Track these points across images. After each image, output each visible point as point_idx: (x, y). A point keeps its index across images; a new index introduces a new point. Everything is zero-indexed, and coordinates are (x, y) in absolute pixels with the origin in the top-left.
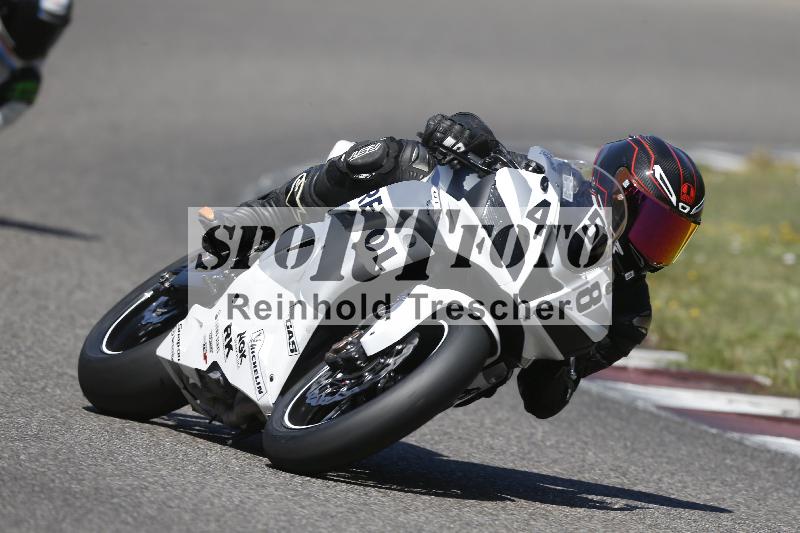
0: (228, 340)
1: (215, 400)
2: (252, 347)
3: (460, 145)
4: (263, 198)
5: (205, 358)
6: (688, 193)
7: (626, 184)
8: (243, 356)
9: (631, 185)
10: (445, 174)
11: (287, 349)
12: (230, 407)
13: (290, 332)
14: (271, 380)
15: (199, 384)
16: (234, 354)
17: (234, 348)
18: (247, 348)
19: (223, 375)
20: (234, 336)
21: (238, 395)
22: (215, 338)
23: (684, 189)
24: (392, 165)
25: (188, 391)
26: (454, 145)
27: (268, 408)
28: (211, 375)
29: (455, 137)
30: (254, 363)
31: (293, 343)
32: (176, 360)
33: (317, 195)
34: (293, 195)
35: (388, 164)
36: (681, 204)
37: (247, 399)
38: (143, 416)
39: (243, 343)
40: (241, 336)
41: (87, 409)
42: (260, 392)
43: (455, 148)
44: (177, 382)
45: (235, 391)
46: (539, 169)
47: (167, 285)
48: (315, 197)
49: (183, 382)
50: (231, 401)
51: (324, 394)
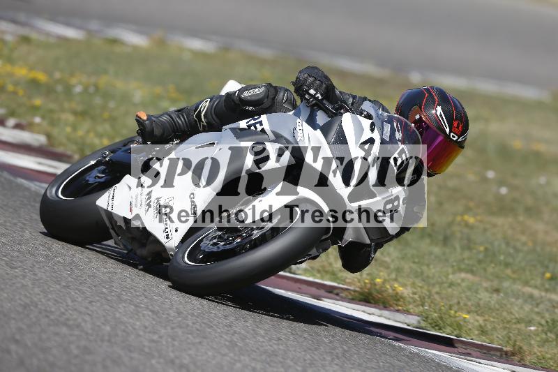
1: (133, 239)
4: (179, 111)
6: (458, 127)
7: (417, 117)
9: (421, 118)
10: (305, 113)
12: (143, 245)
14: (176, 231)
15: (124, 228)
21: (151, 238)
23: (455, 124)
24: (270, 104)
25: (115, 231)
26: (315, 95)
27: (172, 249)
28: (134, 222)
29: (315, 90)
32: (110, 209)
33: (216, 115)
34: (200, 113)
35: (267, 103)
36: (452, 134)
42: (167, 238)
44: (108, 223)
45: (149, 235)
46: (369, 117)
47: (107, 159)
48: (214, 116)
49: (112, 225)
50: (145, 241)
51: (211, 242)
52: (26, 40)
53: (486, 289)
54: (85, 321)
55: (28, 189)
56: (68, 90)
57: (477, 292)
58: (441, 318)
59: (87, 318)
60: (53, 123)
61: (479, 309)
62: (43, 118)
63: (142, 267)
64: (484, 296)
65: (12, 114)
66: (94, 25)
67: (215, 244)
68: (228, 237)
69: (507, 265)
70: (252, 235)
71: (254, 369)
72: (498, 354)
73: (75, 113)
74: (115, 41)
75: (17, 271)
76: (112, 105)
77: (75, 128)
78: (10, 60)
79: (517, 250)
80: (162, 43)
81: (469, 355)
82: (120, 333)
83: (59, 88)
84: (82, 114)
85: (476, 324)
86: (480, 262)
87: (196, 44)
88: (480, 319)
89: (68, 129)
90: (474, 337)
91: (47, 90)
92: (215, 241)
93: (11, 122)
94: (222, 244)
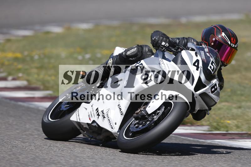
0: (98, 113)
1: (93, 132)
2: (107, 114)
3: (167, 44)
5: (90, 119)
6: (234, 41)
7: (214, 39)
8: (104, 117)
9: (216, 40)
11: (119, 114)
12: (99, 134)
13: (120, 109)
14: (116, 124)
15: (88, 128)
16: (101, 117)
17: (100, 115)
18: (105, 115)
19: (97, 124)
20: (100, 111)
21: (103, 130)
22: (92, 113)
25: (82, 130)
26: (165, 44)
27: (115, 133)
28: (93, 124)
29: (165, 42)
30: (109, 119)
31: (122, 112)
32: (78, 121)
37: (107, 131)
38: (66, 140)
39: (104, 113)
40: (102, 111)
41: (45, 138)
42: (112, 128)
43: (166, 45)
44: (78, 128)
45: (102, 128)
49: (81, 128)
50: (100, 132)
51: (135, 127)
52: (8, 40)
53: (235, 108)
54: (61, 160)
55: (23, 106)
56: (32, 58)
57: (231, 110)
58: (218, 125)
59: (62, 158)
60: (29, 74)
61: (234, 117)
62: (23, 73)
63: (101, 145)
64: (235, 111)
65: (10, 74)
66: (37, 27)
67: (137, 127)
68: (142, 122)
69: (242, 95)
70: (154, 119)
71: (140, 165)
72: (246, 135)
73: (37, 68)
74: (48, 33)
75: (27, 144)
76: (53, 61)
77: (38, 75)
78: (3, 51)
79: (245, 87)
80: (69, 29)
81: (233, 138)
82: (78, 162)
83: (28, 59)
84: (41, 68)
85: (234, 124)
86: (229, 96)
87: (84, 26)
88: (235, 122)
89: (36, 76)
90: (234, 130)
91: (22, 60)
92: (136, 126)
93: (10, 78)
94: (141, 126)
